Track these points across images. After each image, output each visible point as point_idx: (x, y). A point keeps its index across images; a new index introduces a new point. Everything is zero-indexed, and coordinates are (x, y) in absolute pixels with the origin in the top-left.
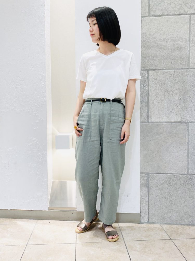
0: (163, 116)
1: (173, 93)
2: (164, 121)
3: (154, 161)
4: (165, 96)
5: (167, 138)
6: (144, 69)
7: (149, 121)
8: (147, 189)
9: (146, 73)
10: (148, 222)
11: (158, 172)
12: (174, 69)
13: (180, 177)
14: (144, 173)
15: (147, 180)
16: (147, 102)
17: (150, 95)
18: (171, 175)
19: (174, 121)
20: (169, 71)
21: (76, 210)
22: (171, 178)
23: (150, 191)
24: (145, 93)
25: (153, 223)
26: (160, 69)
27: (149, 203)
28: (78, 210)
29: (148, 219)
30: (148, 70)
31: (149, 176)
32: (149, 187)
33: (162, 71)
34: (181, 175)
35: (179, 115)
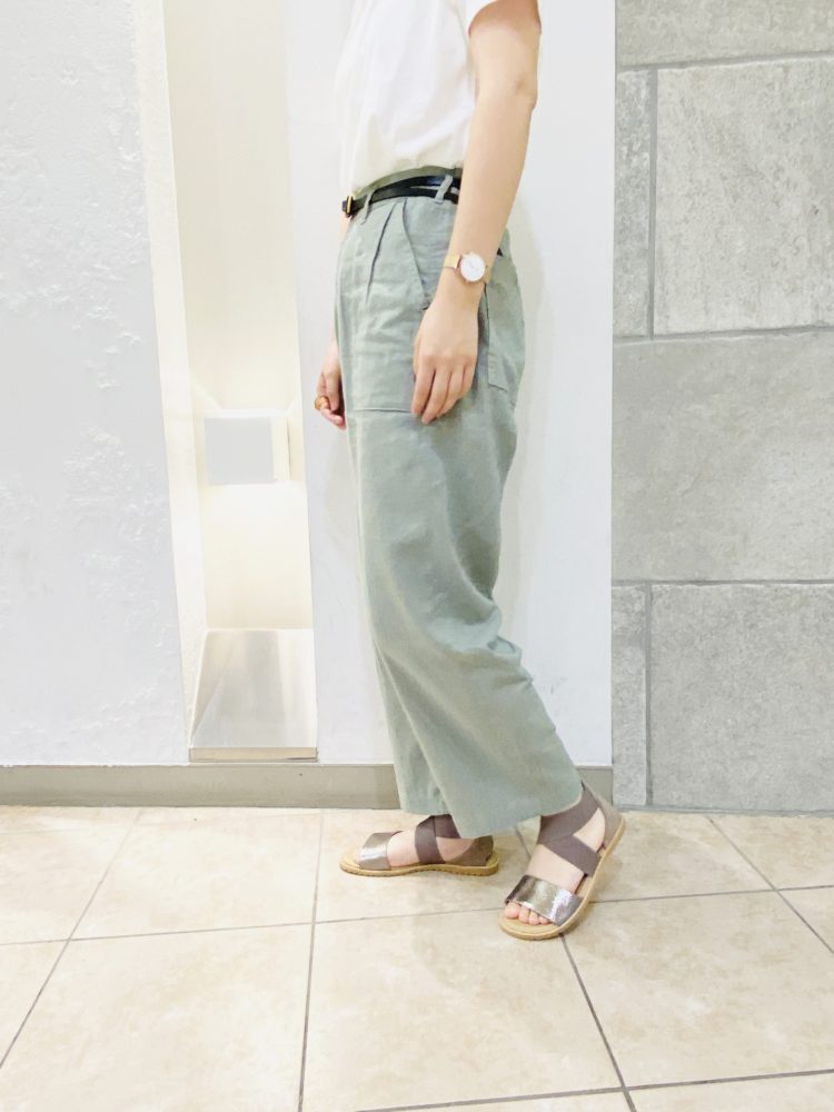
0: (727, 304)
1: (777, 184)
2: (730, 327)
3: (679, 524)
4: (736, 197)
5: (743, 412)
6: (632, 60)
7: (657, 330)
8: (641, 656)
9: (644, 82)
10: (649, 803)
11: (697, 575)
12: (786, 54)
13: (804, 594)
14: (631, 582)
15: (642, 613)
16: (647, 236)
17: (661, 199)
18: (758, 587)
19: (780, 326)
20: (760, 67)
21: (315, 759)
22: (759, 599)
23: (656, 664)
24: (637, 186)
25: (672, 806)
26: (711, 55)
27: (654, 720)
28: (324, 760)
29: (650, 792)
30: (653, 68)
31: (651, 598)
32: (653, 645)
33: (722, 67)
34: (806, 586)
35: (805, 292)
